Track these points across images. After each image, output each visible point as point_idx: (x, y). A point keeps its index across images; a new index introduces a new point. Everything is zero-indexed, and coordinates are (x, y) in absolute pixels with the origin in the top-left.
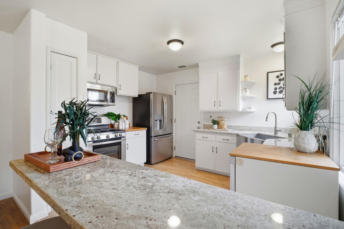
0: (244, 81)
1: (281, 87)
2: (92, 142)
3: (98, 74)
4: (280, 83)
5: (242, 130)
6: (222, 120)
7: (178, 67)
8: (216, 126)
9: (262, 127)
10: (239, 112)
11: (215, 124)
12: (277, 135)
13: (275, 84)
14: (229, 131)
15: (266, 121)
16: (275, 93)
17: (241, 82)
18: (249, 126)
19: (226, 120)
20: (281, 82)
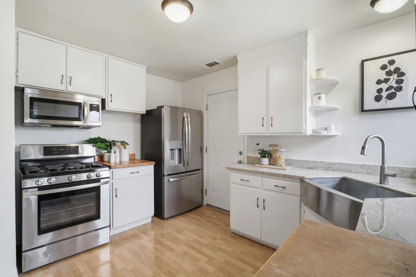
0: (315, 80)
1: (392, 86)
2: (37, 189)
3: (69, 76)
4: (389, 79)
5: (313, 169)
6: (277, 150)
7: (207, 65)
8: (266, 161)
9: (351, 165)
10: (306, 137)
11: (265, 157)
12: (386, 183)
13: (379, 82)
14: (288, 171)
15: (361, 154)
16: (378, 99)
17: (310, 81)
18: (326, 161)
19: (284, 150)
20: (391, 77)
